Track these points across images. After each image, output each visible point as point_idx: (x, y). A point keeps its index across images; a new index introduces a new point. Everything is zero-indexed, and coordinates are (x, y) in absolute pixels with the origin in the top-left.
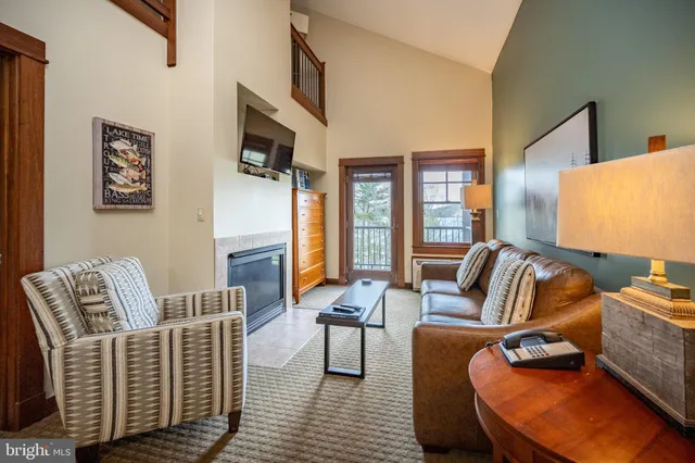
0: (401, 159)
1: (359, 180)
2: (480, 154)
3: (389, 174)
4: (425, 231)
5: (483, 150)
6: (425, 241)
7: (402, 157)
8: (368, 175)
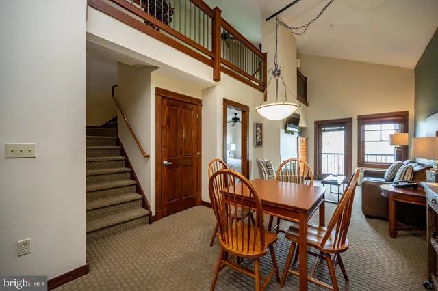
0: (351, 120)
1: (325, 131)
2: (406, 114)
3: (343, 128)
4: (366, 156)
5: (408, 112)
6: (366, 160)
7: (351, 119)
8: (331, 128)
